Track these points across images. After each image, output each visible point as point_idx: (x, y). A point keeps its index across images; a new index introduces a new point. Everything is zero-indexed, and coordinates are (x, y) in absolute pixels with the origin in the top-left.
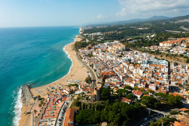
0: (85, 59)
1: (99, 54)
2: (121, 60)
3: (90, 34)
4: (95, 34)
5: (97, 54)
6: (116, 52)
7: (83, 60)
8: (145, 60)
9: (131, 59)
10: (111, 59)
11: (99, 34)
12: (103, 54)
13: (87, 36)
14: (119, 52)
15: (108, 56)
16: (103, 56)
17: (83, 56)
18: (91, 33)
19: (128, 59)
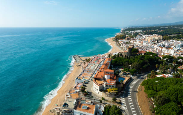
0: (123, 45)
1: (136, 42)
2: (156, 45)
3: (130, 32)
4: (135, 31)
5: (135, 42)
6: (152, 40)
7: (122, 46)
8: (178, 44)
9: (165, 44)
10: (147, 45)
11: (139, 31)
12: (140, 42)
13: (127, 33)
14: (156, 41)
15: (144, 43)
16: (139, 43)
17: (122, 43)
18: (132, 31)
19: (163, 45)
